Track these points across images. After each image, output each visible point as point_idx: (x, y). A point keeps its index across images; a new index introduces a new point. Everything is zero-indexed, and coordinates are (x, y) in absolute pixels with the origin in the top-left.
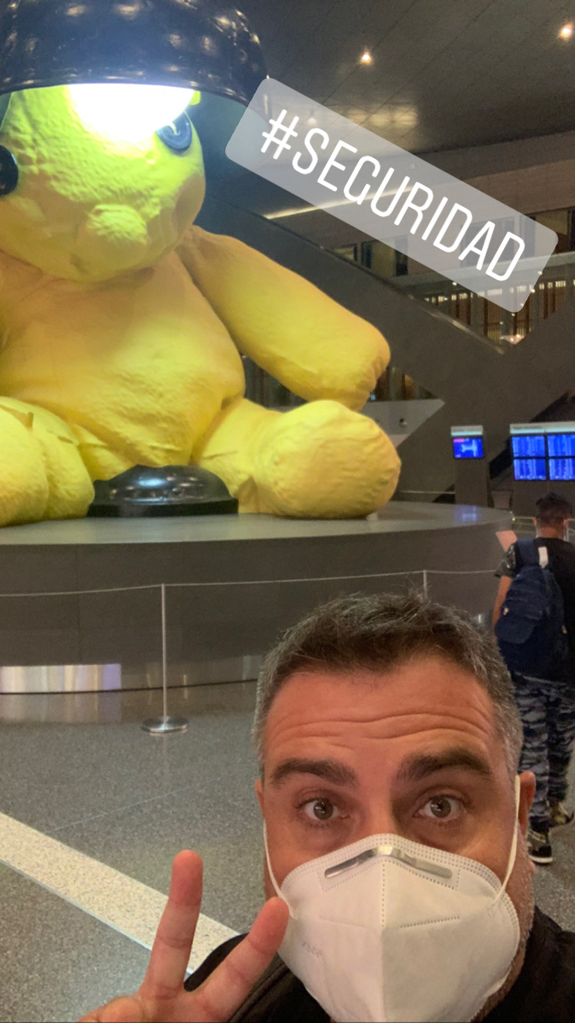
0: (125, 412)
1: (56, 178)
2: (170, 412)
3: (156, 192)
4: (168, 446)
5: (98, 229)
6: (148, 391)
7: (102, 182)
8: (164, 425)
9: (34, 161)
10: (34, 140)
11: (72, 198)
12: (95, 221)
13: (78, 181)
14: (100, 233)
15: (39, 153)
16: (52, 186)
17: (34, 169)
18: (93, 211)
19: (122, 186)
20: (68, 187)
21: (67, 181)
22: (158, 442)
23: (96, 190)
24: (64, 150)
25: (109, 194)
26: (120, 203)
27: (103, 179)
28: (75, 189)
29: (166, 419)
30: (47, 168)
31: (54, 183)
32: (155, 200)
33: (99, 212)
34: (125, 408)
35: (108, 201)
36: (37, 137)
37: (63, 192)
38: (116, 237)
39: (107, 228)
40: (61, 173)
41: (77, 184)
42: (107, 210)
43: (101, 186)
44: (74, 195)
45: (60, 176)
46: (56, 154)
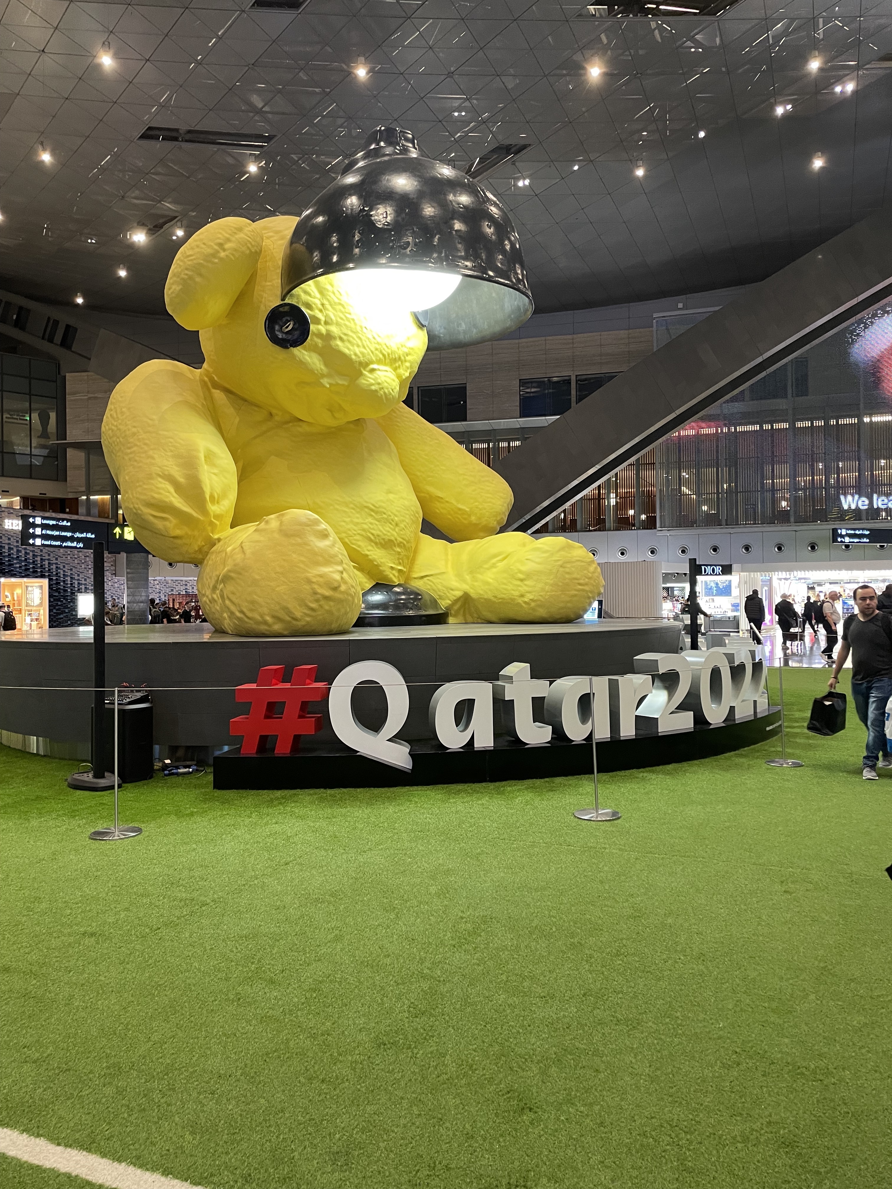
0: (372, 537)
1: (341, 339)
2: (403, 539)
3: (409, 358)
4: (400, 568)
5: (372, 385)
6: (388, 521)
7: (378, 347)
8: (398, 550)
9: (322, 323)
10: (323, 305)
11: (353, 357)
12: (370, 378)
13: (360, 344)
14: (373, 388)
15: (327, 316)
16: (337, 345)
17: (322, 329)
18: (368, 369)
19: (390, 351)
20: (351, 348)
21: (349, 341)
22: (394, 563)
23: (372, 352)
24: (347, 315)
25: (381, 356)
26: (385, 364)
27: (378, 343)
28: (357, 350)
29: (400, 545)
30: (334, 329)
31: (339, 343)
32: (408, 364)
33: (373, 370)
34: (373, 534)
35: (379, 362)
36: (325, 302)
37: (346, 351)
38: (385, 393)
39: (379, 384)
40: (345, 334)
41: (358, 346)
42: (379, 370)
43: (377, 349)
44: (356, 354)
45: (345, 337)
46: (341, 319)
